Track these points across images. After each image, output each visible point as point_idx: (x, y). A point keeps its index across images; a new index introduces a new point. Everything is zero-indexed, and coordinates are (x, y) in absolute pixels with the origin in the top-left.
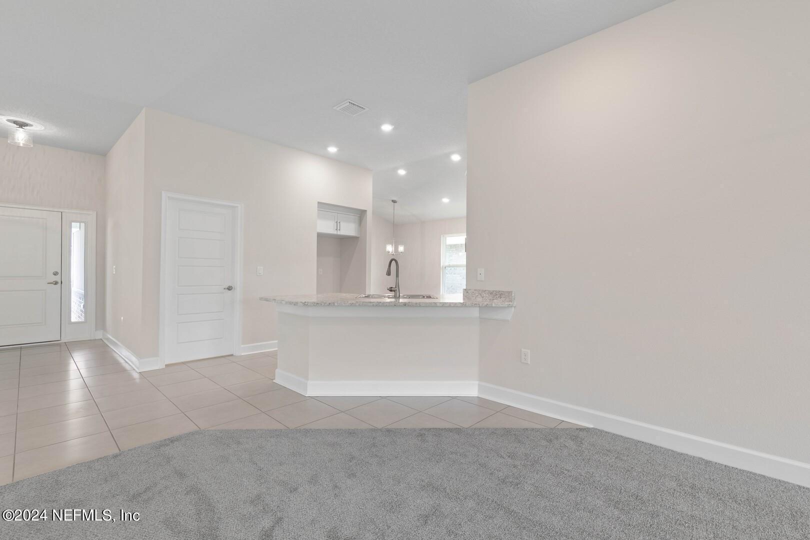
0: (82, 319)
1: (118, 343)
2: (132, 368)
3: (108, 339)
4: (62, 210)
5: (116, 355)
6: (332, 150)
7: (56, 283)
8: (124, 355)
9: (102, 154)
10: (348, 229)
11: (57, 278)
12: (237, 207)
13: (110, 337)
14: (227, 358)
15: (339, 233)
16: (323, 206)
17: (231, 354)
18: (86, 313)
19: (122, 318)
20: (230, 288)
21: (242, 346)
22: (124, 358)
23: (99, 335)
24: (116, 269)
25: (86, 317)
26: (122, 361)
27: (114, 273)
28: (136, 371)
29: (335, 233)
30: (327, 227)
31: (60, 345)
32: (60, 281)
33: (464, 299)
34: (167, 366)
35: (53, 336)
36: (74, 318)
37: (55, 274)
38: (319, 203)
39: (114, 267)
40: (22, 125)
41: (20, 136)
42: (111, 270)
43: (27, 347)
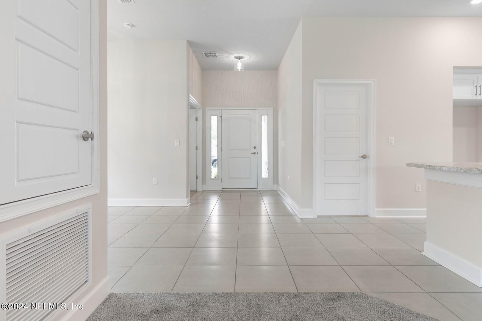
0: (267, 177)
1: (286, 194)
2: (296, 214)
3: (280, 191)
4: (257, 109)
5: (285, 203)
7: (255, 153)
8: (289, 202)
9: (276, 70)
11: (255, 150)
13: (281, 189)
14: (363, 218)
15: (479, 98)
16: (460, 71)
17: (366, 214)
18: (269, 173)
19: (288, 178)
20: (364, 157)
21: (376, 209)
22: (290, 206)
23: (275, 188)
24: (284, 143)
25: (268, 175)
26: (289, 207)
27: (283, 146)
28: (299, 218)
29: (474, 98)
31: (257, 191)
34: (318, 216)
35: (254, 186)
36: (263, 176)
37: (255, 148)
38: (454, 67)
39: (283, 142)
40: (239, 58)
41: (239, 65)
42: (281, 144)
43: (243, 191)
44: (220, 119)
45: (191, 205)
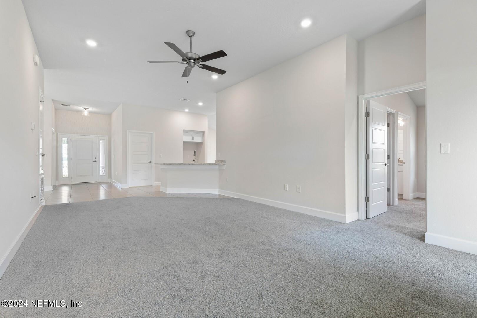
4: (97, 136)
6: (187, 110)
7: (96, 161)
9: (110, 115)
10: (198, 139)
11: (96, 160)
12: (152, 133)
13: (113, 180)
15: (194, 141)
16: (185, 131)
18: (105, 172)
19: (116, 173)
20: (150, 162)
21: (155, 182)
23: (109, 180)
25: (105, 174)
26: (116, 186)
28: (120, 188)
29: (192, 141)
30: (188, 139)
31: (97, 183)
32: (97, 161)
33: (215, 162)
35: (95, 180)
36: (101, 174)
37: (95, 158)
38: (184, 130)
40: (86, 109)
41: (86, 113)
42: (113, 156)
43: (87, 184)
44: (70, 141)
45: (54, 190)
